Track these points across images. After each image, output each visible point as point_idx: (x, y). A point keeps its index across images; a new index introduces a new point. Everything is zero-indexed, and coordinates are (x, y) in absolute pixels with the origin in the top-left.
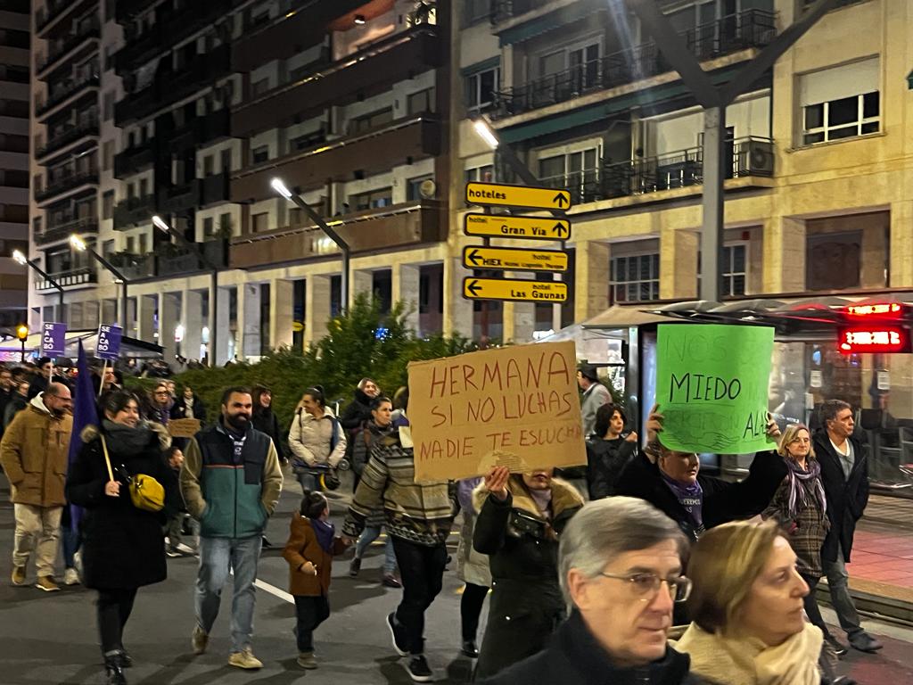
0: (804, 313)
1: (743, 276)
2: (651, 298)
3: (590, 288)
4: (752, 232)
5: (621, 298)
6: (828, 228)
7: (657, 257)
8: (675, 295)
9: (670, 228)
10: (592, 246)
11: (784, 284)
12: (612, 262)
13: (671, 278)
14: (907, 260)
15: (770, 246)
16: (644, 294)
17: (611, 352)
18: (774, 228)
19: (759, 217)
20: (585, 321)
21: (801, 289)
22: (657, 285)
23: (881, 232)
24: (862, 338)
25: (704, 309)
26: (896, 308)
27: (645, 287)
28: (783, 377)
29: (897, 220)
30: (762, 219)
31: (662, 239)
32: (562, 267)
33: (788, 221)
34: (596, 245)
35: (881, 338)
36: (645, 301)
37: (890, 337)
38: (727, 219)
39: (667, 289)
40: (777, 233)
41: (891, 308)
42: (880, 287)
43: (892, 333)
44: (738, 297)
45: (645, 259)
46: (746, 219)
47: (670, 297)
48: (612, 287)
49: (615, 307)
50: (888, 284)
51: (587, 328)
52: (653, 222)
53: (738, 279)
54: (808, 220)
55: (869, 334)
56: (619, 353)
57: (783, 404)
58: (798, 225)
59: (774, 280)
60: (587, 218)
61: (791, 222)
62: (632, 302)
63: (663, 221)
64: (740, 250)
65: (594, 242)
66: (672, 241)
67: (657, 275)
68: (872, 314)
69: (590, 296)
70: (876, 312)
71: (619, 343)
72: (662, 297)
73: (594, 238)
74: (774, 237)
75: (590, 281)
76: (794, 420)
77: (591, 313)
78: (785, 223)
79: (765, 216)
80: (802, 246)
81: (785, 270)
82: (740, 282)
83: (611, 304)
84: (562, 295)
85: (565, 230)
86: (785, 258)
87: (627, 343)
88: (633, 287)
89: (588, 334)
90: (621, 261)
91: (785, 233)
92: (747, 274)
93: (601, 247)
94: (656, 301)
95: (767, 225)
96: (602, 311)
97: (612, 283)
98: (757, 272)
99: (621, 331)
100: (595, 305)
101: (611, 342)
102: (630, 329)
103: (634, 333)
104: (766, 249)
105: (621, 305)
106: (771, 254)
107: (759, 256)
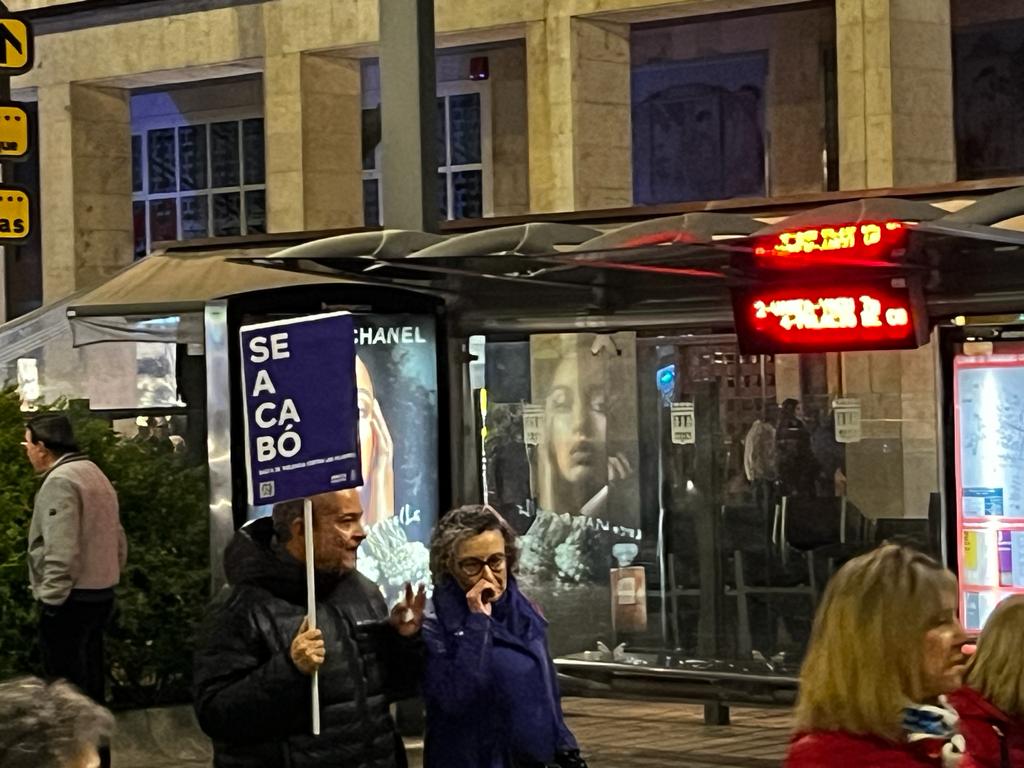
0: (652, 255)
1: (479, 173)
2: (243, 232)
3: (80, 208)
4: (494, 59)
5: (164, 231)
6: (684, 47)
7: (257, 127)
8: (306, 222)
9: (286, 49)
10: (83, 98)
11: (582, 188)
12: (136, 140)
13: (297, 178)
14: (878, 125)
15: (544, 92)
16: (224, 224)
17: (146, 381)
18: (550, 48)
19: (513, 20)
20: (76, 296)
21: (625, 201)
22: (259, 200)
23: (812, 57)
24: (795, 313)
25: (396, 251)
26: (872, 235)
27: (227, 204)
28: (601, 422)
29: (852, 24)
30: (522, 25)
31: (269, 75)
32: (13, 146)
33: (586, 27)
34: (92, 93)
35: (838, 312)
36: (226, 240)
37: (859, 308)
38: (441, 24)
39: (286, 206)
40: (560, 61)
41: (859, 236)
42: (816, 192)
43: (865, 299)
44: (466, 222)
45: (224, 131)
46: (480, 24)
47: (296, 226)
48: (139, 207)
49: (154, 259)
50: (833, 182)
51: (83, 314)
52: (243, 33)
53: (462, 181)
54: (634, 27)
55: (808, 303)
56: (170, 382)
57: (604, 491)
58: (613, 39)
59: (558, 182)
60: (64, 21)
61: (594, 32)
62: (194, 243)
63: (268, 31)
64: (468, 105)
65: (87, 86)
66: (294, 84)
67: (258, 173)
68: (815, 251)
69: (80, 232)
70: (825, 246)
71: (171, 353)
72: (273, 229)
73: (83, 76)
74: (553, 69)
75: (78, 191)
76: (632, 533)
77: (86, 275)
78: (577, 33)
79: (527, 15)
80: (623, 93)
81: (584, 154)
82: (469, 186)
83: (141, 254)
84: (18, 223)
85: (17, 45)
86: (580, 122)
87: (193, 350)
88: (195, 207)
89: (85, 332)
90: (162, 138)
91: (580, 59)
92: (485, 166)
93: (102, 98)
94: (259, 237)
95: (533, 40)
96: (114, 270)
97: (138, 196)
98: (514, 161)
99: (174, 320)
100: (98, 254)
101: (146, 350)
102: (208, 310)
103: (216, 322)
104: (534, 100)
105: (170, 250)
106: (547, 115)
107: (515, 121)
